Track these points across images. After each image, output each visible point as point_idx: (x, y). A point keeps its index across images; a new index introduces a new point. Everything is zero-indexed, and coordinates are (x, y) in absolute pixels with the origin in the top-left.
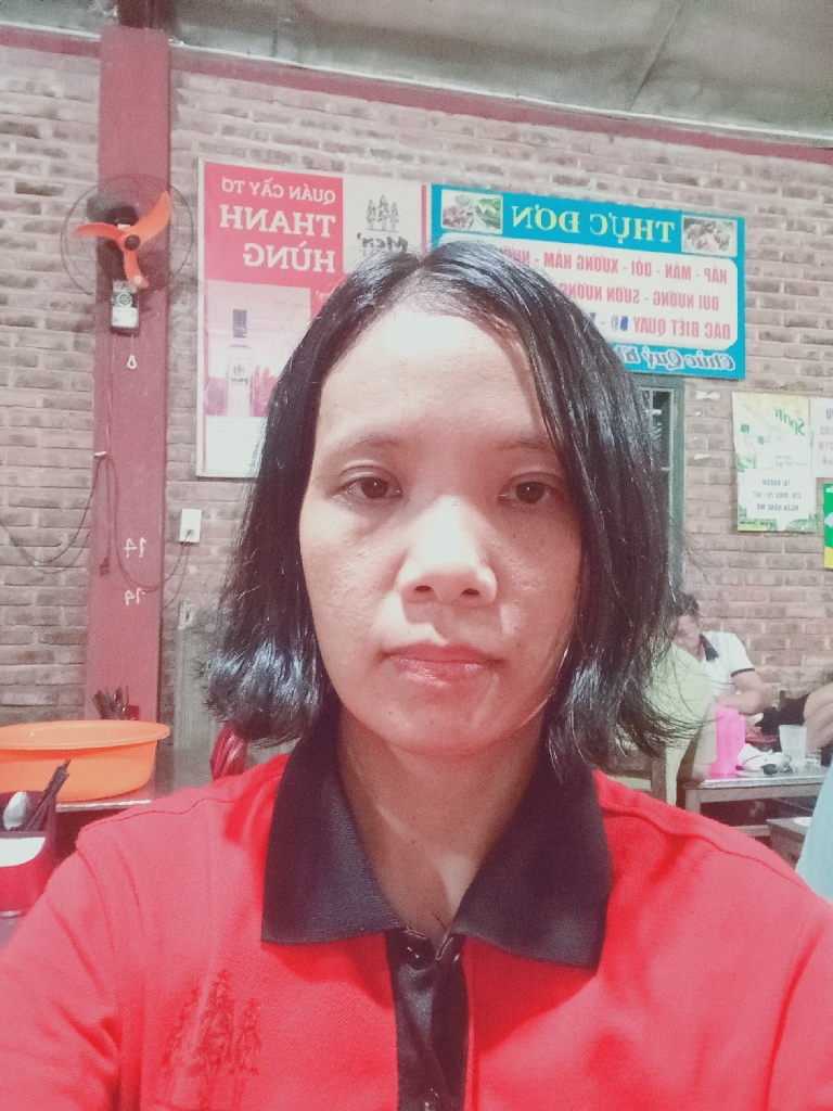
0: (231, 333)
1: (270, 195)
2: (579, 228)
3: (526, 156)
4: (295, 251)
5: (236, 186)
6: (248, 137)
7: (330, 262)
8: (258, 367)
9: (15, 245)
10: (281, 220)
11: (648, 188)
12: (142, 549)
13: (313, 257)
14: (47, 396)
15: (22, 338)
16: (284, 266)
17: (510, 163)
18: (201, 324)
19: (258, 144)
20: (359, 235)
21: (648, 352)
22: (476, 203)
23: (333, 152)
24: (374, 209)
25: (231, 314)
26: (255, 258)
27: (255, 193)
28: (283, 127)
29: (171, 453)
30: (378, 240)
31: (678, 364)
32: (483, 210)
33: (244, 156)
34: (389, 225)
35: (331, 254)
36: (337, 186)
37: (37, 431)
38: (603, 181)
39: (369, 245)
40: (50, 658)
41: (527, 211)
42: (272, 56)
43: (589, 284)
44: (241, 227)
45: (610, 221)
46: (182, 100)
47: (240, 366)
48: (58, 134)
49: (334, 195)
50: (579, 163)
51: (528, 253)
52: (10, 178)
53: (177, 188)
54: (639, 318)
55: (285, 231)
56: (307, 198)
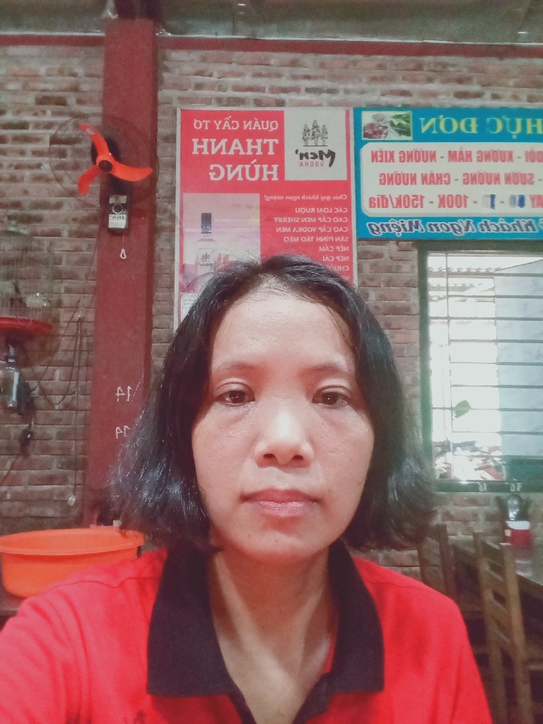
0: (200, 230)
1: (229, 128)
2: (478, 129)
3: (430, 80)
4: (247, 167)
5: (204, 124)
6: (213, 90)
7: (275, 173)
8: (220, 254)
9: (48, 180)
10: (237, 146)
11: (536, 95)
12: (129, 395)
13: (261, 170)
14: (67, 285)
16: (240, 178)
17: (417, 87)
18: (177, 227)
19: (221, 94)
20: (297, 152)
22: (390, 119)
23: (277, 93)
24: (309, 131)
25: (200, 218)
26: (215, 177)
27: (218, 128)
28: (239, 80)
29: (156, 322)
30: (311, 153)
32: (396, 122)
33: (210, 103)
34: (320, 142)
35: (275, 167)
36: (279, 117)
37: (62, 310)
38: (494, 92)
39: (304, 157)
40: (64, 480)
41: (433, 120)
42: (234, 32)
43: (489, 171)
44: (208, 153)
45: (504, 123)
46: (167, 69)
47: (206, 255)
48: (80, 102)
49: (277, 125)
50: (475, 81)
51: (435, 152)
52: (47, 134)
53: (162, 130)
54: (535, 196)
55: (240, 154)
56: (257, 128)
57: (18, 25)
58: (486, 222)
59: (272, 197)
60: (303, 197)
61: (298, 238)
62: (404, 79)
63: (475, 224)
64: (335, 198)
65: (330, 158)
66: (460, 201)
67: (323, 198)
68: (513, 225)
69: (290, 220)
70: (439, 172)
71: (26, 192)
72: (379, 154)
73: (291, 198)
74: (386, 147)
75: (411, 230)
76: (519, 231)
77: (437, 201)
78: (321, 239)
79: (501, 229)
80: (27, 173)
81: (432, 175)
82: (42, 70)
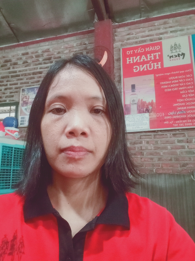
0: (131, 91)
1: (140, 52)
4: (148, 65)
5: (131, 52)
6: (134, 39)
7: (159, 65)
8: (139, 99)
10: (144, 58)
13: (154, 65)
16: (145, 70)
18: (122, 90)
19: (137, 40)
20: (168, 55)
23: (159, 35)
24: (173, 47)
25: (131, 86)
26: (136, 70)
27: (136, 53)
28: (143, 34)
30: (175, 55)
33: (133, 44)
35: (159, 63)
36: (160, 44)
39: (172, 57)
42: (141, 18)
44: (132, 62)
46: (116, 36)
47: (134, 100)
48: (87, 53)
53: (115, 58)
55: (145, 60)
56: (151, 50)
57: (67, 32)
59: (159, 75)
60: (172, 73)
61: (171, 89)
64: (186, 71)
65: (183, 56)
67: (180, 72)
69: (167, 82)
73: (167, 74)
78: (181, 88)
82: (75, 45)
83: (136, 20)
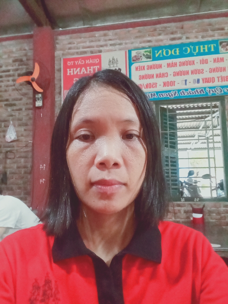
1: (81, 64)
2: (179, 52)
3: (160, 34)
5: (71, 63)
6: (75, 49)
10: (83, 70)
11: (205, 35)
12: (44, 168)
14: (25, 128)
15: (19, 114)
17: (154, 38)
19: (78, 50)
21: (208, 89)
22: (143, 53)
23: (99, 47)
24: (111, 61)
27: (76, 64)
28: (84, 44)
31: (221, 91)
32: (145, 54)
33: (74, 55)
36: (99, 57)
37: (23, 137)
38: (187, 36)
41: (160, 51)
42: (84, 25)
43: (184, 70)
44: (73, 74)
45: (191, 49)
46: (58, 43)
48: (27, 60)
49: (99, 60)
50: (178, 33)
51: (161, 64)
52: (16, 73)
53: (56, 67)
54: (204, 78)
55: (85, 73)
56: (91, 62)
57: (6, 33)
58: (183, 91)
62: (149, 35)
63: (178, 92)
66: (172, 83)
68: (195, 92)
70: (163, 72)
71: (10, 95)
72: (139, 68)
74: (141, 64)
75: (152, 97)
76: (197, 94)
77: (162, 84)
79: (189, 94)
80: (11, 88)
81: (160, 74)
82: (14, 50)
83: (79, 27)
